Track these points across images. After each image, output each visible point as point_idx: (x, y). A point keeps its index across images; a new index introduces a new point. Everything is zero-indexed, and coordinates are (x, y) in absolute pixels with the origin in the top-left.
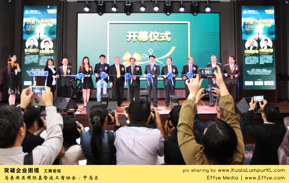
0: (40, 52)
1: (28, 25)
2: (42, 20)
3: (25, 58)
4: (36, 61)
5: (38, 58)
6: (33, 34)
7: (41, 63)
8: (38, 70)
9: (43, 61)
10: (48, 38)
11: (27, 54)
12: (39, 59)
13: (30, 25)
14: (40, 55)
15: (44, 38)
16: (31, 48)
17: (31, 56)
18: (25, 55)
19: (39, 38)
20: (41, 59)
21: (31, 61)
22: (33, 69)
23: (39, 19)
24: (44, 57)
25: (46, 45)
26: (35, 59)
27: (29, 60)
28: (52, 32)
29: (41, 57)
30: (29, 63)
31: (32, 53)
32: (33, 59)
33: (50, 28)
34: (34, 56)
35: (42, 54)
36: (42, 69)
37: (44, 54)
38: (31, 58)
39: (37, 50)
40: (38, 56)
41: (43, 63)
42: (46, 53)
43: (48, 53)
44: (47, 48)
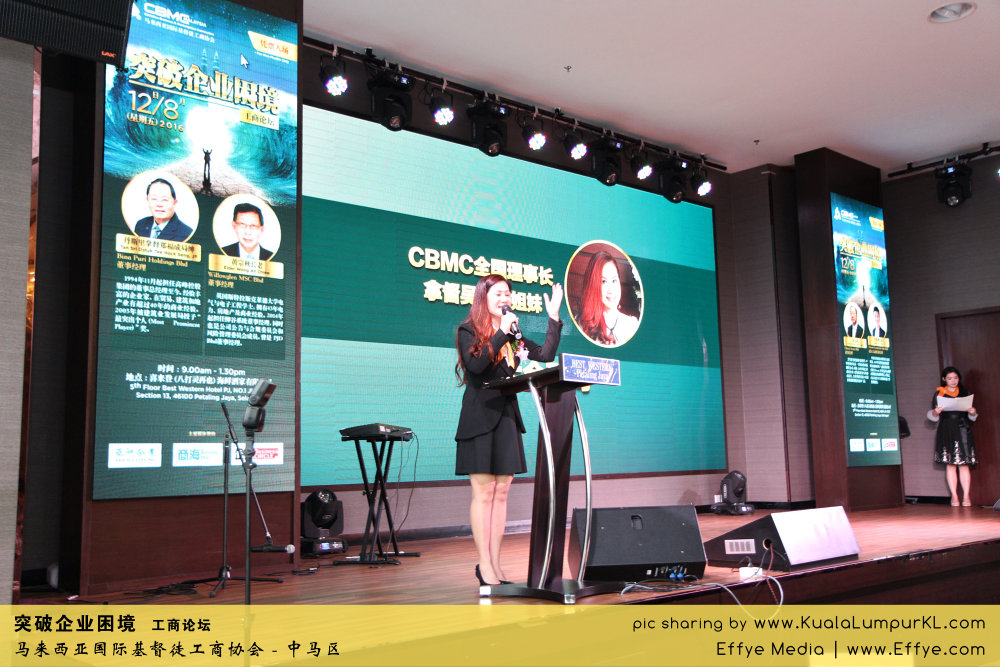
0: (211, 267)
1: (139, 89)
2: (218, 78)
3: (119, 294)
4: (186, 316)
5: (198, 302)
6: (169, 152)
7: (215, 334)
8: (193, 369)
9: (228, 319)
10: (252, 193)
11: (128, 265)
12: (203, 310)
13: (150, 91)
14: (211, 283)
15: (230, 191)
16: (153, 232)
17: (153, 281)
18: (120, 275)
19: (207, 182)
20: (215, 308)
21: (154, 313)
22: (166, 363)
23: (204, 70)
24: (230, 297)
25: (241, 229)
26: (183, 305)
27: (143, 309)
28: (276, 160)
29: (214, 298)
30: (143, 324)
31: (161, 262)
32: (171, 304)
33: (265, 138)
34: (172, 283)
35: (224, 276)
36: (220, 369)
37: (231, 280)
38: (158, 294)
39: (192, 249)
40: (195, 290)
41: (228, 334)
42: (242, 275)
43: (252, 277)
44: (251, 245)
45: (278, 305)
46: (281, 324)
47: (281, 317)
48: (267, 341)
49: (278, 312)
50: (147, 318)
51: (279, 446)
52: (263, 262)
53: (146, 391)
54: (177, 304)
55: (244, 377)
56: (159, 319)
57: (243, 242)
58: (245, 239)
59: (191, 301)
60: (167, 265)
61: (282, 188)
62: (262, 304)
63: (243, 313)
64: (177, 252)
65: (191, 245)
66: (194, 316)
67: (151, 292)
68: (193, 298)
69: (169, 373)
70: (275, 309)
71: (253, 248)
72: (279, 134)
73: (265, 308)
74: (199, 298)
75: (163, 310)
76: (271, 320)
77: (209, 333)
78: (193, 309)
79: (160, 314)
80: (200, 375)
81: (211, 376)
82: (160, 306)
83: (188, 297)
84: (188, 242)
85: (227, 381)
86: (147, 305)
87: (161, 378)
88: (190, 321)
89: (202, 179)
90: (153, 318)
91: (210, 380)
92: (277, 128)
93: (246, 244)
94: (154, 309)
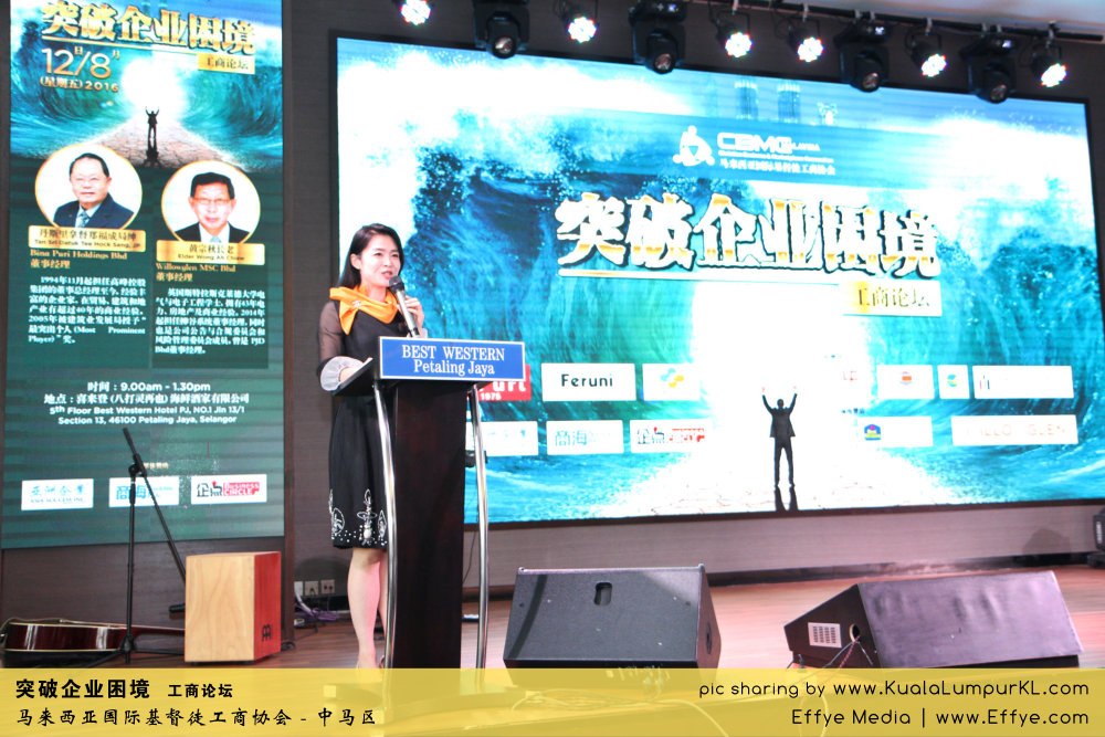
0: (160, 257)
1: (54, 46)
3: (33, 299)
4: (127, 320)
5: (142, 302)
6: (100, 121)
7: (166, 340)
8: (136, 386)
9: (185, 321)
10: (217, 158)
11: (46, 264)
12: (150, 311)
13: (70, 46)
14: (160, 276)
15: (185, 157)
16: (79, 221)
17: (80, 280)
19: (152, 152)
20: (167, 308)
21: (81, 319)
22: (99, 379)
24: (188, 292)
26: (121, 307)
27: (67, 315)
28: (252, 112)
29: (165, 295)
30: (67, 333)
31: (90, 256)
32: (104, 306)
33: (234, 86)
34: (106, 281)
35: (179, 268)
36: (175, 384)
37: (188, 272)
38: (87, 296)
39: (133, 236)
40: (138, 288)
41: (185, 340)
42: (204, 265)
43: (218, 267)
44: (217, 224)
45: (257, 299)
46: (262, 322)
47: (261, 313)
48: (241, 346)
49: (257, 308)
50: (71, 327)
51: (261, 479)
52: (234, 245)
53: (72, 416)
54: (114, 307)
55: (207, 392)
56: (88, 326)
57: (204, 221)
58: (208, 219)
59: (133, 301)
60: (98, 260)
61: (261, 148)
62: (234, 299)
63: (207, 312)
64: (111, 242)
65: (131, 232)
66: (136, 320)
67: (77, 293)
68: (134, 297)
69: (104, 392)
70: (253, 303)
71: (219, 229)
72: (255, 78)
73: (238, 304)
74: (144, 297)
75: (94, 315)
76: (247, 318)
77: (158, 339)
78: (135, 311)
79: (90, 320)
80: (145, 392)
81: (162, 393)
82: (90, 310)
83: (129, 297)
84: (128, 228)
85: (185, 398)
86: (72, 310)
87: (92, 399)
88: (132, 326)
89: (146, 147)
90: (81, 325)
91: (160, 399)
92: (251, 71)
93: (209, 225)
94: (81, 314)
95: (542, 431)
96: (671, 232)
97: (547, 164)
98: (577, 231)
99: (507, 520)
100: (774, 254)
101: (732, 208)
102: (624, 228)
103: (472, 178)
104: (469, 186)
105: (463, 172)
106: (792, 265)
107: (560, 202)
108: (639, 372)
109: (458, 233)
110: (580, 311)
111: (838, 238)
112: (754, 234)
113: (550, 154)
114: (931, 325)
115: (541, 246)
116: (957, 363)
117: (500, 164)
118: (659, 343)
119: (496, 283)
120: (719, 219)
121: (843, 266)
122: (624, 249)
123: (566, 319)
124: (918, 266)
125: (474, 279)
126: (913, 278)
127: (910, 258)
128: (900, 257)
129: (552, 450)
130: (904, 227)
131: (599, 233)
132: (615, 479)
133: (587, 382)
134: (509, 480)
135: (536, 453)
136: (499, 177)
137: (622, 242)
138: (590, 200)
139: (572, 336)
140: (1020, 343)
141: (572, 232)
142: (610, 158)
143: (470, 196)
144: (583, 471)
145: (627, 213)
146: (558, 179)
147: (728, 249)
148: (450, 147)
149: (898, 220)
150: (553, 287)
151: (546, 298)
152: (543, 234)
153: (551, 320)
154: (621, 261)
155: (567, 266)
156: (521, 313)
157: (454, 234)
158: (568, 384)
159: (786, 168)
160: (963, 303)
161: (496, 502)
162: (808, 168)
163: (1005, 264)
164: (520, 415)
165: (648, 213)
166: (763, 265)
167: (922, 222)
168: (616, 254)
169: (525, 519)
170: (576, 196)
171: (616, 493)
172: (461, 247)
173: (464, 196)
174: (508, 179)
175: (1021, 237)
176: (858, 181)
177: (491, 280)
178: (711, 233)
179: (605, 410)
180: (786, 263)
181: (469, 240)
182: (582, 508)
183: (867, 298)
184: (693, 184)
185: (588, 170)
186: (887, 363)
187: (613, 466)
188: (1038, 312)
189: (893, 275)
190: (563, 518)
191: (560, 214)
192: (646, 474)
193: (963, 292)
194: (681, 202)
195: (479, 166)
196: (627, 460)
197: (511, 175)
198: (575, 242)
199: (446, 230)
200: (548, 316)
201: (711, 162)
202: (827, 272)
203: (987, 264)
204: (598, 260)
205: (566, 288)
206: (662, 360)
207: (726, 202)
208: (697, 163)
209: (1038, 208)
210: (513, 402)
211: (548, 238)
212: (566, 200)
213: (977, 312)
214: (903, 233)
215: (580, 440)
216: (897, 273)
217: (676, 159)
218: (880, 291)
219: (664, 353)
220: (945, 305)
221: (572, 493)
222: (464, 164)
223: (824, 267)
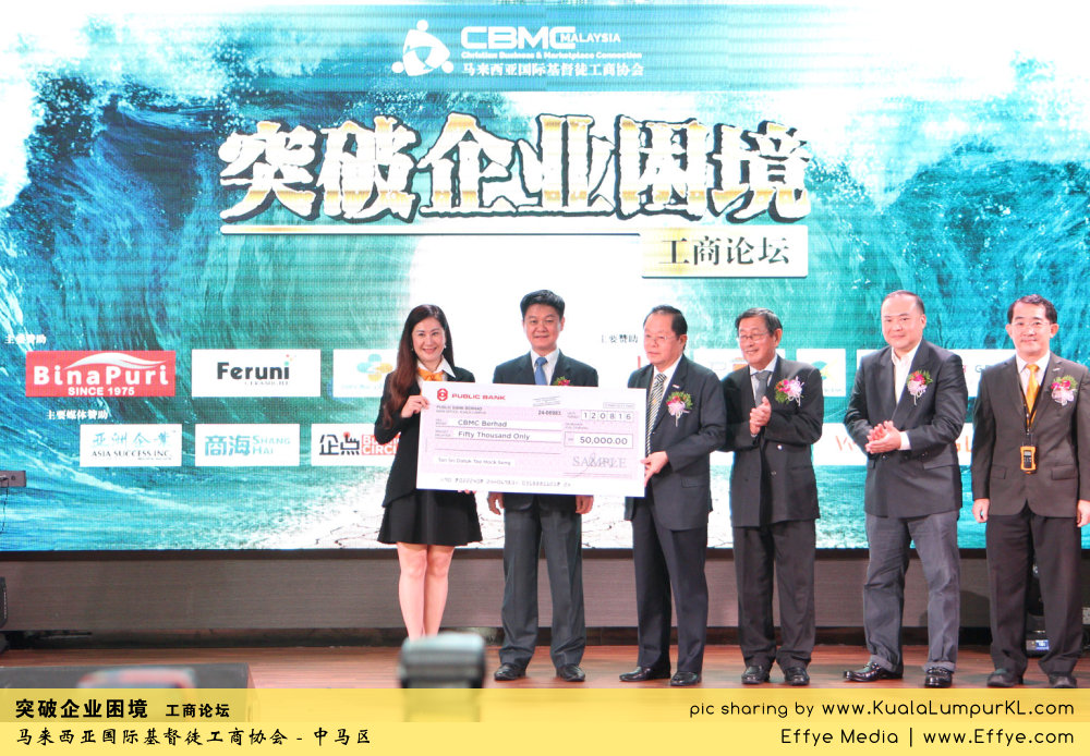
95: (188, 436)
96: (384, 171)
97: (208, 84)
98: (248, 173)
99: (137, 547)
100: (539, 195)
101: (477, 133)
102: (314, 167)
103: (105, 109)
104: (102, 120)
105: (95, 102)
106: (566, 210)
107: (225, 137)
108: (327, 359)
109: (86, 182)
110: (248, 278)
111: (643, 168)
112: (508, 168)
113: (213, 72)
114: (791, 290)
115: (196, 194)
116: (830, 345)
117: (144, 89)
118: (358, 320)
119: (133, 244)
120: (456, 149)
121: (649, 207)
122: (312, 196)
123: (229, 289)
124: (773, 204)
125: (105, 242)
126: (764, 221)
127: (760, 193)
128: (745, 191)
129: (201, 460)
130: (754, 145)
131: (279, 175)
132: (286, 498)
133: (253, 374)
134: (141, 498)
135: (178, 463)
136: (142, 106)
137: (309, 187)
138: (268, 131)
139: (235, 311)
140: (943, 316)
141: (240, 176)
142: (298, 71)
143: (102, 132)
144: (243, 490)
145: (319, 146)
146: (224, 105)
147: (469, 189)
148: (77, 70)
149: (745, 136)
150: (212, 247)
151: (201, 264)
152: (200, 178)
153: (207, 293)
154: (307, 211)
155: (232, 220)
156: (167, 285)
157: (79, 183)
158: (227, 376)
159: (567, 69)
160: (846, 255)
161: (122, 525)
162: (600, 69)
163: (927, 195)
164: (160, 415)
165: (350, 146)
166: (521, 210)
167: (786, 139)
168: (302, 203)
169: (160, 547)
170: (248, 127)
171: (286, 518)
172: (89, 199)
173: (96, 131)
174: (154, 108)
175: (958, 152)
176: (683, 85)
177: (127, 241)
178: (443, 169)
179: (275, 411)
180: (557, 206)
181: (99, 191)
182: (237, 537)
183: (685, 251)
184: (420, 102)
185: (267, 91)
186: (711, 345)
187: (284, 483)
188: (980, 267)
189: (731, 218)
190: (211, 548)
191: (225, 152)
192: (331, 494)
193: (848, 240)
194: (401, 127)
195: (116, 92)
196: (305, 476)
197: (158, 103)
198: (245, 188)
199: (70, 179)
200: (203, 287)
201: (449, 68)
202: (622, 217)
203: (893, 197)
204: (276, 211)
205: (230, 248)
206: (361, 342)
207: (470, 124)
208: (427, 71)
209: (994, 108)
210: (151, 399)
211: (207, 185)
212: (234, 134)
213: (868, 269)
214: (753, 157)
215: (239, 449)
216: (737, 216)
217: (397, 68)
218: (707, 243)
219: (365, 333)
220: (817, 262)
221: (227, 516)
222: (96, 92)
223: (618, 211)
